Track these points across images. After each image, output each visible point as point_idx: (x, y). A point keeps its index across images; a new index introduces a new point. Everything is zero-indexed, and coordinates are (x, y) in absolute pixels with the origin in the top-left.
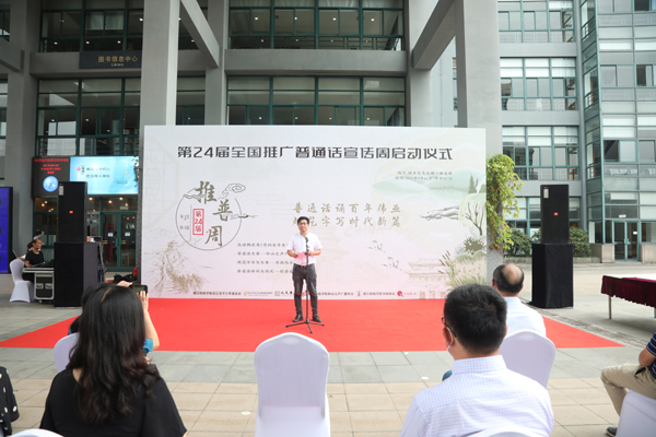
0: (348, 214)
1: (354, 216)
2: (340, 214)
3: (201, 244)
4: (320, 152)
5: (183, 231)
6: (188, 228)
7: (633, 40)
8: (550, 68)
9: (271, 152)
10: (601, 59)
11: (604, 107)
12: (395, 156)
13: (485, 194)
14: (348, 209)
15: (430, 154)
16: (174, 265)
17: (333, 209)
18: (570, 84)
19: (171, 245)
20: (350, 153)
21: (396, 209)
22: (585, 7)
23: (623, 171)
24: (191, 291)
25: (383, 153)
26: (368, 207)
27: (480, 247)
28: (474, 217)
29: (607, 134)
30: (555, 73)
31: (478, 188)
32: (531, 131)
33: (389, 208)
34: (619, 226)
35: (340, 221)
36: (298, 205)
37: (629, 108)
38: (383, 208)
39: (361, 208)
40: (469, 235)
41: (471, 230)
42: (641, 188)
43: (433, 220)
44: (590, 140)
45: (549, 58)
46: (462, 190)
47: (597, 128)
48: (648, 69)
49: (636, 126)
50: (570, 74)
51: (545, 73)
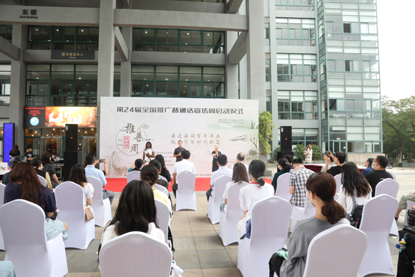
0: (196, 139)
1: (198, 139)
2: (192, 139)
3: (128, 153)
4: (183, 110)
5: (120, 147)
6: (121, 145)
7: (343, 47)
8: (303, 60)
9: (161, 110)
10: (327, 57)
11: (329, 82)
12: (217, 112)
13: (258, 130)
14: (196, 136)
15: (233, 111)
16: (115, 163)
17: (189, 136)
18: (314, 68)
19: (114, 153)
20: (197, 111)
21: (218, 136)
22: (321, 27)
23: (339, 115)
24: (123, 175)
25: (212, 111)
26: (205, 136)
27: (256, 154)
28: (253, 140)
29: (331, 96)
30: (306, 62)
31: (255, 127)
32: (293, 93)
33: (215, 136)
34: (337, 144)
35: (192, 142)
36: (173, 135)
37: (341, 82)
38: (212, 136)
39: (202, 136)
40: (251, 148)
41: (252, 146)
42: (348, 125)
43: (235, 142)
44: (323, 98)
45: (302, 54)
46: (248, 128)
47: (326, 93)
48: (351, 63)
49: (345, 92)
50: (313, 63)
51: (300, 62)
